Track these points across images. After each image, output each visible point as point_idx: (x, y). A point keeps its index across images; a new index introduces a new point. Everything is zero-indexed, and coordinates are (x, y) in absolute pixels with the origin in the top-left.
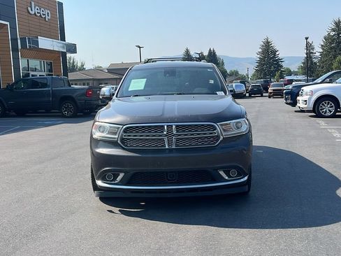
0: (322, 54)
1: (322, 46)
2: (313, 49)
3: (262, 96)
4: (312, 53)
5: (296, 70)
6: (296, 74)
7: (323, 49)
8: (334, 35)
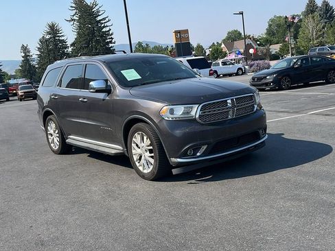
0: (40, 56)
1: (39, 48)
2: (29, 52)
3: (8, 100)
4: (29, 56)
5: (14, 74)
6: (14, 77)
7: (40, 52)
8: (51, 38)
